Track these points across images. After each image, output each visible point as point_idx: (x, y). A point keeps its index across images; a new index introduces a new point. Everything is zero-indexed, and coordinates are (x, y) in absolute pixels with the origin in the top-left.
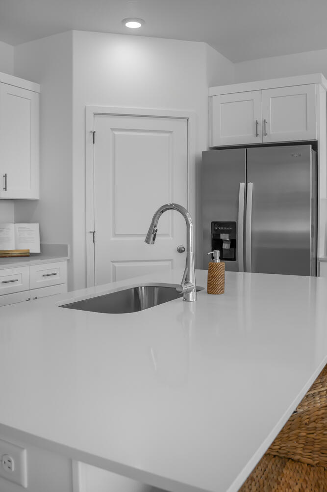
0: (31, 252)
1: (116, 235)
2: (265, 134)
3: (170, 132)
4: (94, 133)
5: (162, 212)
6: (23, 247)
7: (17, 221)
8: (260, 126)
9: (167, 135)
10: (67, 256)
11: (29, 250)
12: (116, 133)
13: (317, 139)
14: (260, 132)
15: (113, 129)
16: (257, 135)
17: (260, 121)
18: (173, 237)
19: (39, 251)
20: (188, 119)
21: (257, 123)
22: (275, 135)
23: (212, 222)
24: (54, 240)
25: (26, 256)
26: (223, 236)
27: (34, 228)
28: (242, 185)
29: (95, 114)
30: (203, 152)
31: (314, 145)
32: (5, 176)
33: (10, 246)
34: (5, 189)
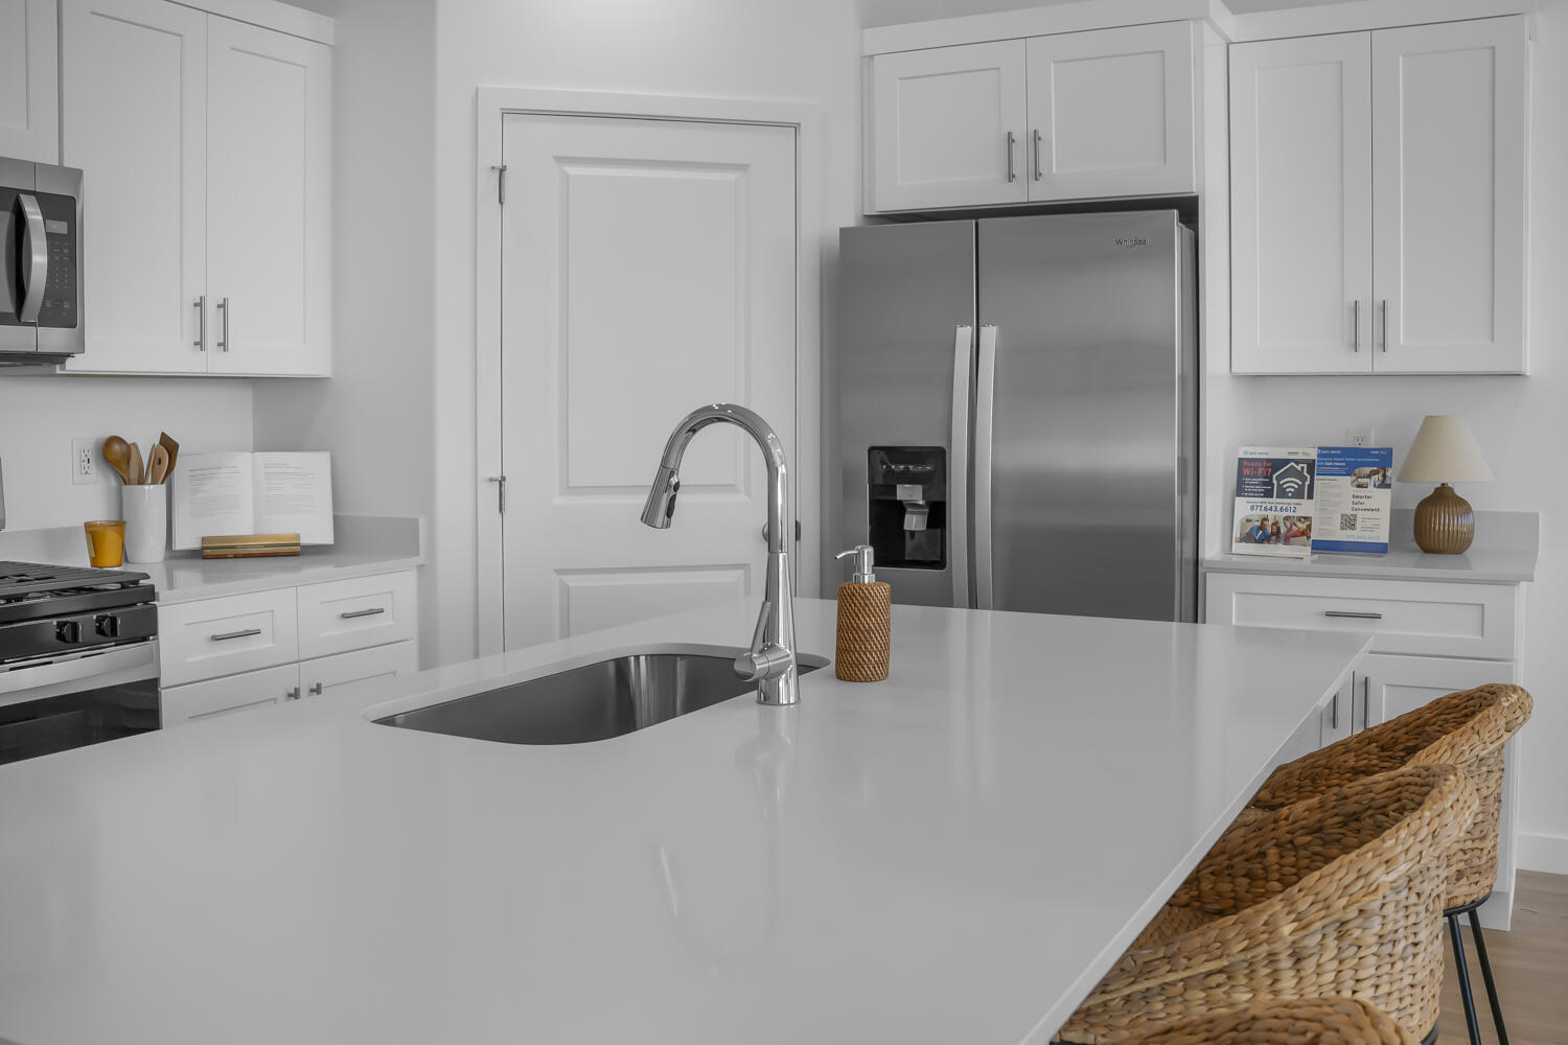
0: (304, 541)
1: (569, 489)
2: (1037, 176)
3: (743, 168)
4: (502, 170)
5: (693, 431)
6: (281, 526)
7: (262, 446)
8: (1022, 150)
9: (732, 177)
10: (416, 553)
11: (298, 536)
12: (572, 170)
13: (1195, 190)
14: (1019, 168)
15: (560, 160)
16: (1011, 177)
17: (1020, 135)
18: (748, 493)
19: (326, 537)
20: (796, 127)
21: (1010, 140)
22: (1065, 179)
23: (872, 450)
25: (290, 552)
26: (906, 493)
27: (316, 465)
28: (964, 334)
29: (505, 112)
30: (842, 231)
31: (1188, 209)
32: (223, 306)
33: (239, 524)
34: (223, 345)
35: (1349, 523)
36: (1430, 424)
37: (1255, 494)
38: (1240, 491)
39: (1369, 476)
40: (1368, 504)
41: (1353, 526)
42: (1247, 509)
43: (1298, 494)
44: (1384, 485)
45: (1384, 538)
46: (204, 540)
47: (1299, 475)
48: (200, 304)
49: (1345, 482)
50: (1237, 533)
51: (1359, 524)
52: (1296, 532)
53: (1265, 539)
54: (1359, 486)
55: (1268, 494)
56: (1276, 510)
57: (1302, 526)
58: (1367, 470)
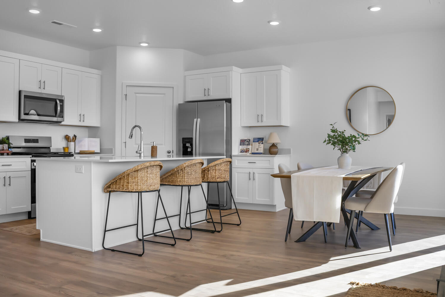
0: (95, 152)
2: (209, 95)
3: (164, 94)
4: (126, 95)
5: (134, 128)
6: (92, 149)
7: (89, 137)
8: (206, 91)
9: (162, 96)
10: (112, 153)
12: (137, 95)
13: (231, 97)
14: (206, 94)
15: (136, 93)
16: (205, 95)
17: (207, 89)
18: (165, 145)
19: (99, 152)
20: (173, 88)
21: (205, 90)
22: (213, 96)
23: (183, 138)
24: (106, 146)
25: (93, 153)
26: (188, 145)
27: (97, 140)
28: (195, 120)
29: (127, 86)
30: (179, 104)
31: (229, 101)
32: (84, 115)
33: (85, 149)
34: (84, 121)
35: (257, 150)
36: (271, 134)
37: (242, 145)
38: (240, 145)
39: (260, 142)
40: (260, 146)
41: (258, 150)
42: (241, 147)
43: (248, 145)
44: (262, 143)
45: (262, 152)
46: (80, 151)
47: (248, 142)
48: (80, 115)
49: (257, 143)
50: (240, 151)
51: (259, 150)
52: (247, 151)
53: (243, 152)
54: (259, 144)
55: (244, 145)
56: (244, 147)
57: (248, 150)
58: (260, 141)
